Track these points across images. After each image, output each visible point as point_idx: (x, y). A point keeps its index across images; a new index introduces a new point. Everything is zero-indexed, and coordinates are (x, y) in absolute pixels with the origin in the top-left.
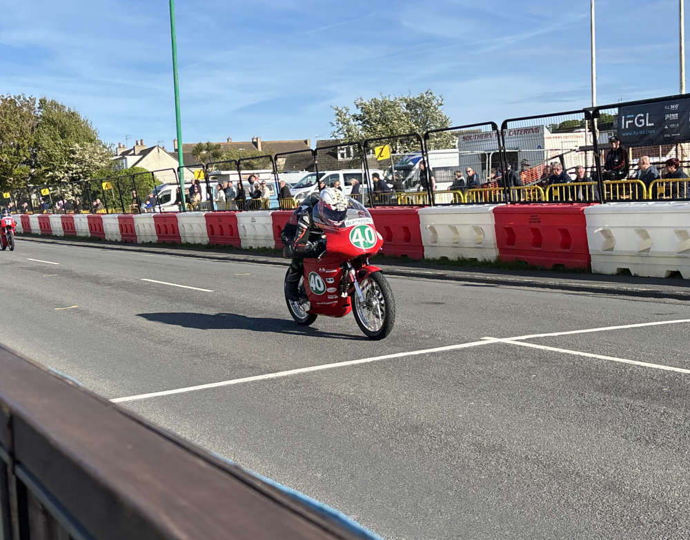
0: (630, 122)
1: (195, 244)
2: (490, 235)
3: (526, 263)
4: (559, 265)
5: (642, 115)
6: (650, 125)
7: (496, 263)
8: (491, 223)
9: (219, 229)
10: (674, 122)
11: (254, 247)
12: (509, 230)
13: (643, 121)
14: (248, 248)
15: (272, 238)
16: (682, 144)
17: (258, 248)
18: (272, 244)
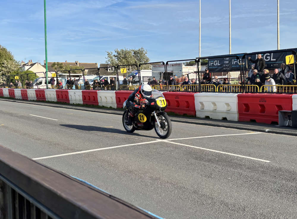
0: (213, 63)
1: (51, 101)
3: (174, 113)
4: (185, 114)
5: (217, 61)
6: (220, 65)
9: (61, 96)
10: (227, 64)
11: (75, 103)
12: (168, 101)
13: (217, 63)
14: (72, 104)
15: (82, 100)
16: (230, 72)
17: (77, 104)
18: (82, 103)
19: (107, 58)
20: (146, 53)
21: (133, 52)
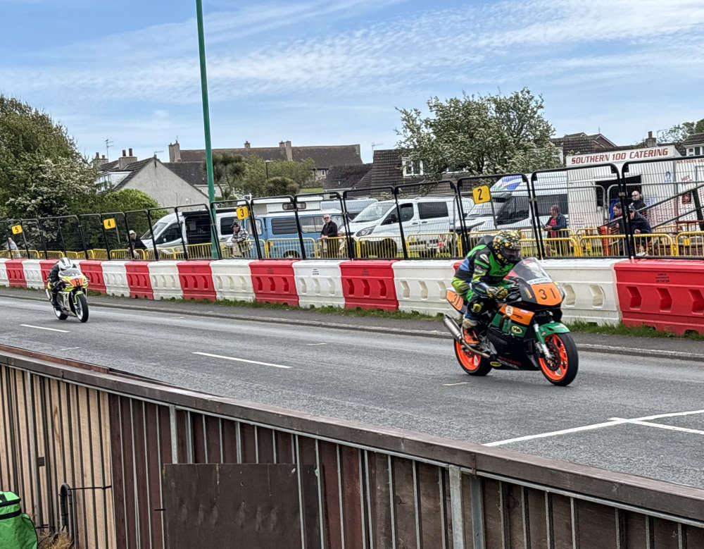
1: (236, 302)
2: (611, 297)
3: (654, 328)
4: (691, 331)
7: (619, 327)
8: (611, 282)
9: (270, 283)
11: (316, 306)
12: (633, 290)
14: (308, 307)
15: (342, 295)
17: (323, 307)
18: (341, 303)
19: (401, 131)
20: (542, 107)
21: (494, 106)
